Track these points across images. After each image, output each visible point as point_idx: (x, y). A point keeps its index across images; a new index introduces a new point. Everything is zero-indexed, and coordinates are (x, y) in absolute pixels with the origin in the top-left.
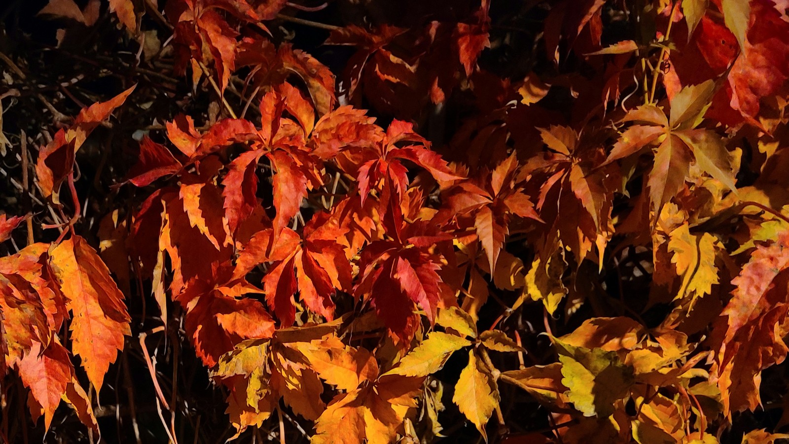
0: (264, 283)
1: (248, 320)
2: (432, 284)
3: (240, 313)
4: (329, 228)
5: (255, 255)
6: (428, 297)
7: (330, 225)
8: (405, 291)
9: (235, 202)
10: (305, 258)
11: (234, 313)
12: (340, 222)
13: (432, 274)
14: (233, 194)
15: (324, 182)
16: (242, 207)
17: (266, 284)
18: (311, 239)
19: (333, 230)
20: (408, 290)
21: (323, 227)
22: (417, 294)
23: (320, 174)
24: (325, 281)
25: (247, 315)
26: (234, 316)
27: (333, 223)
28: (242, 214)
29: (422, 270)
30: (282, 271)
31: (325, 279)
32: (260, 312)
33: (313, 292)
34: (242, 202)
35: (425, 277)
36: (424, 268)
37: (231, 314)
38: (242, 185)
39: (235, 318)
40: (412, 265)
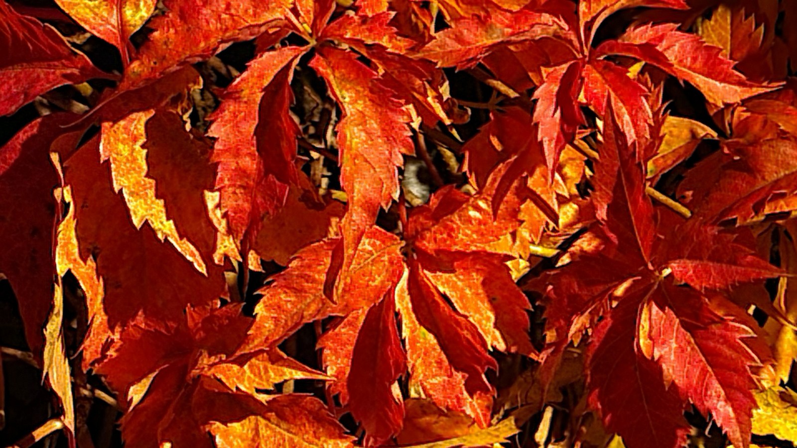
0: (322, 350)
1: (287, 435)
2: (736, 370)
3: (268, 419)
4: (469, 220)
5: (299, 291)
6: (729, 399)
7: (473, 213)
8: (673, 383)
9: (241, 172)
10: (417, 289)
11: (252, 418)
12: (495, 207)
13: (734, 347)
14: (237, 154)
15: (449, 117)
16: (258, 184)
17: (327, 352)
18: (429, 246)
19: (480, 222)
20: (680, 382)
21: (456, 217)
22: (703, 390)
23: (439, 97)
24: (468, 340)
25: (284, 425)
26: (253, 425)
27: (478, 208)
28: (259, 200)
29: (708, 339)
30: (362, 319)
31: (469, 337)
32: (318, 419)
33: (439, 363)
34: (258, 169)
35: (719, 354)
36: (714, 334)
37: (246, 421)
38: (255, 133)
39: (256, 430)
40: (683, 324)
